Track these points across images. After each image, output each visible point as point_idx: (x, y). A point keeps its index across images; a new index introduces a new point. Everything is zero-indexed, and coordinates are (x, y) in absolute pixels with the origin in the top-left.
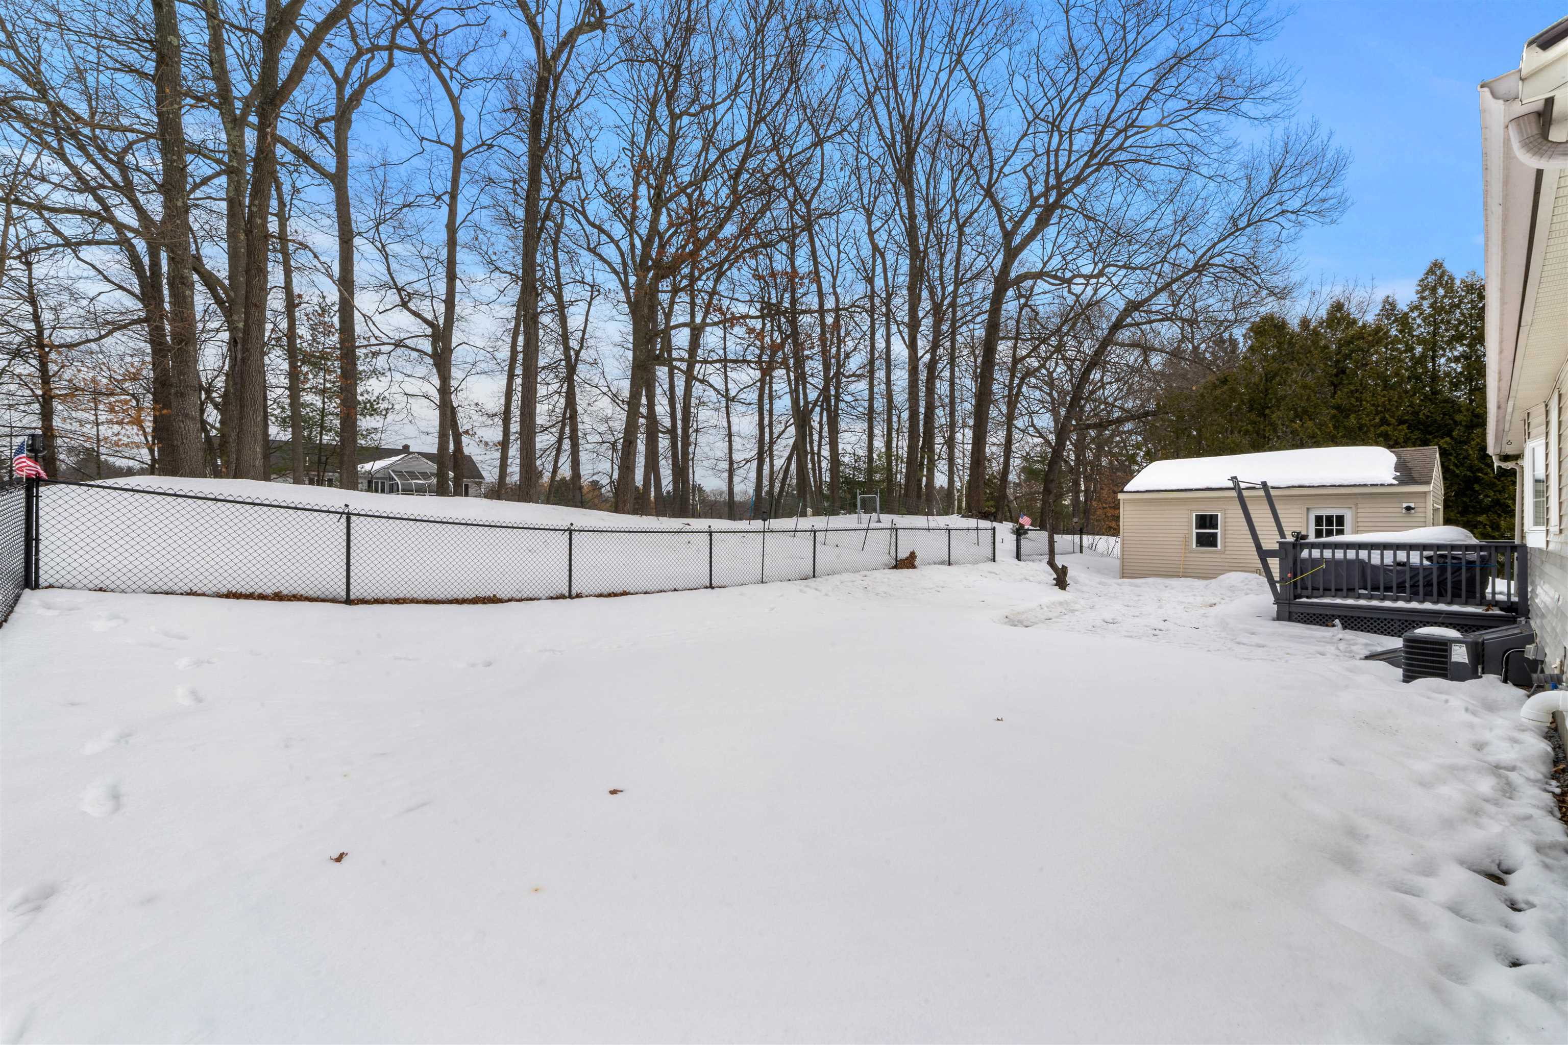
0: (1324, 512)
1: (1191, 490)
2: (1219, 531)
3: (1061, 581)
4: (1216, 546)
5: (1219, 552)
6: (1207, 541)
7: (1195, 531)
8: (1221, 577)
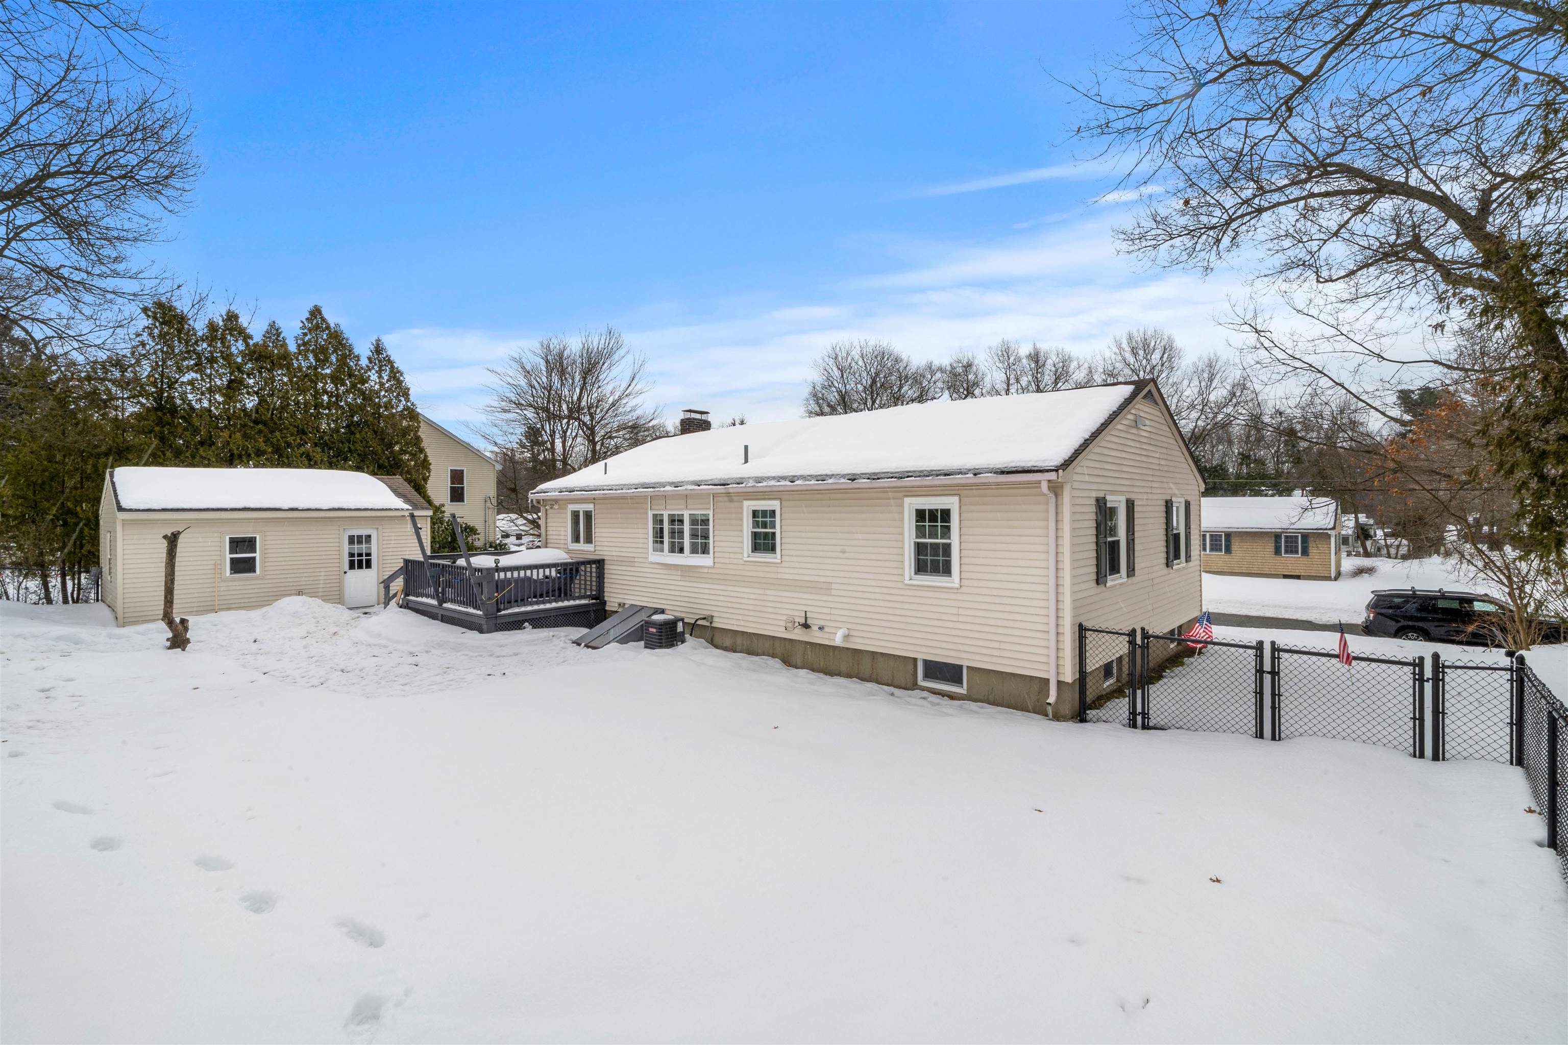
0: (356, 532)
1: (226, 510)
2: (257, 555)
3: (179, 641)
4: (254, 571)
5: (258, 578)
6: (243, 566)
7: (228, 556)
8: (277, 603)
